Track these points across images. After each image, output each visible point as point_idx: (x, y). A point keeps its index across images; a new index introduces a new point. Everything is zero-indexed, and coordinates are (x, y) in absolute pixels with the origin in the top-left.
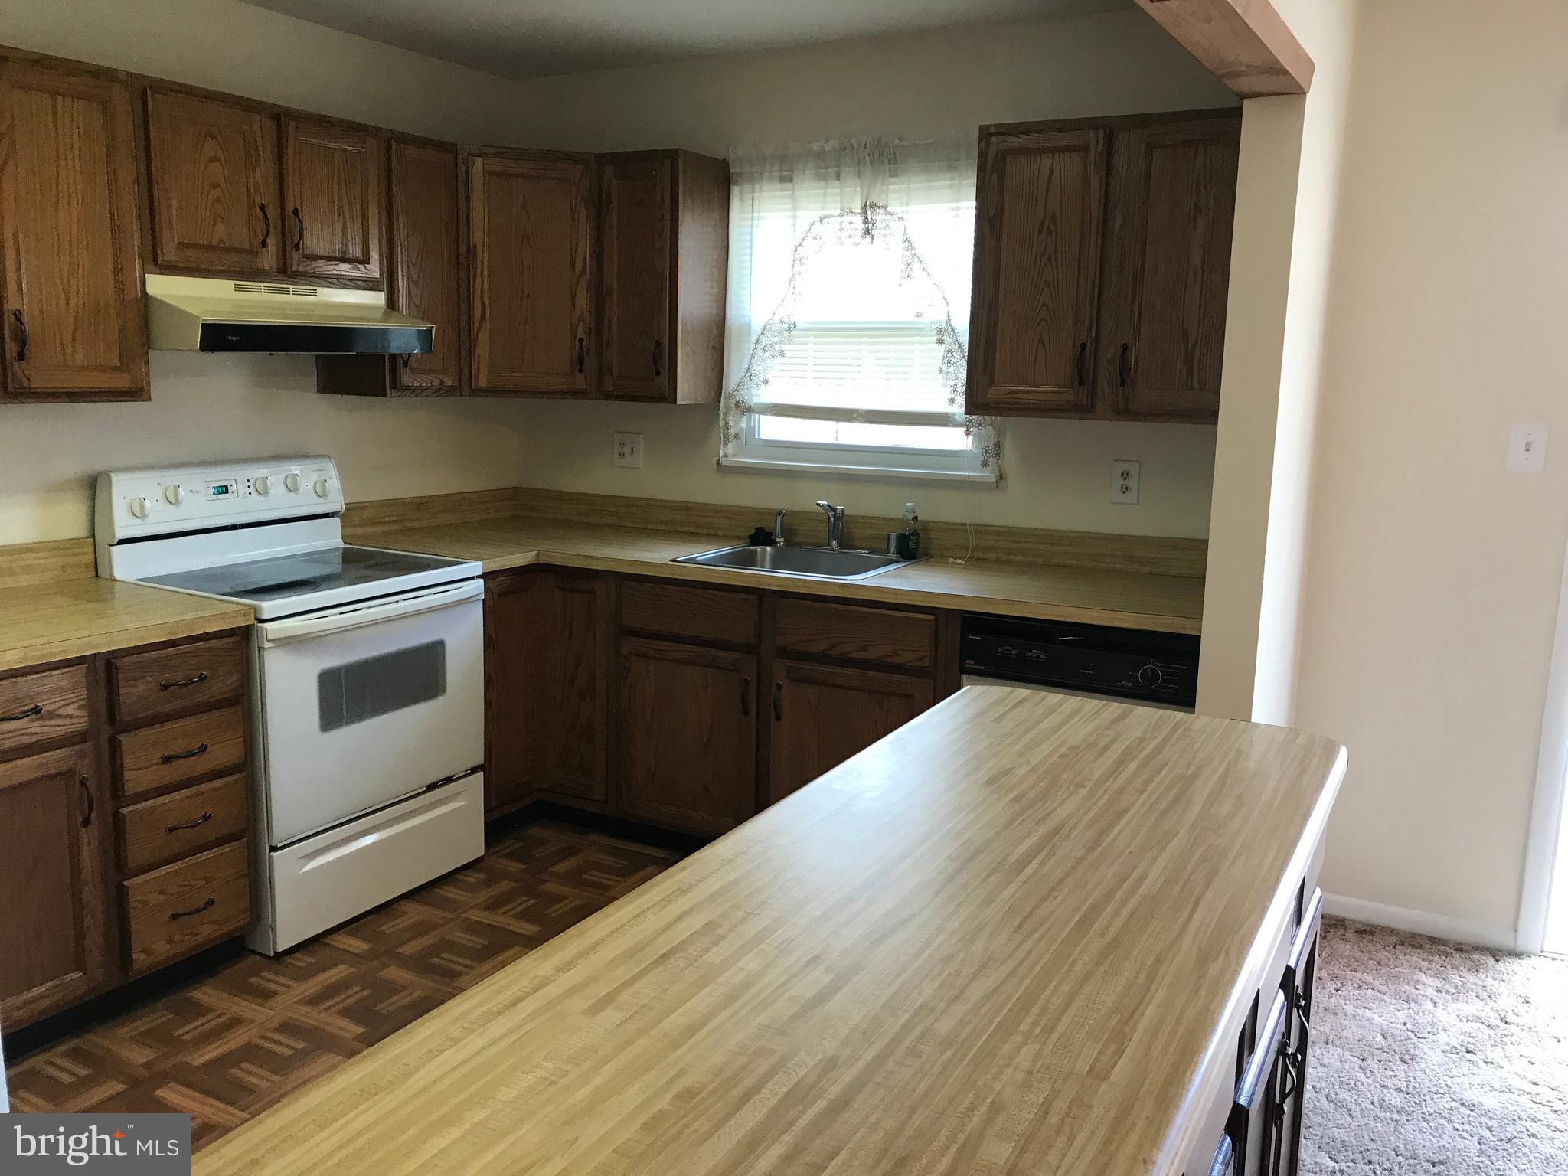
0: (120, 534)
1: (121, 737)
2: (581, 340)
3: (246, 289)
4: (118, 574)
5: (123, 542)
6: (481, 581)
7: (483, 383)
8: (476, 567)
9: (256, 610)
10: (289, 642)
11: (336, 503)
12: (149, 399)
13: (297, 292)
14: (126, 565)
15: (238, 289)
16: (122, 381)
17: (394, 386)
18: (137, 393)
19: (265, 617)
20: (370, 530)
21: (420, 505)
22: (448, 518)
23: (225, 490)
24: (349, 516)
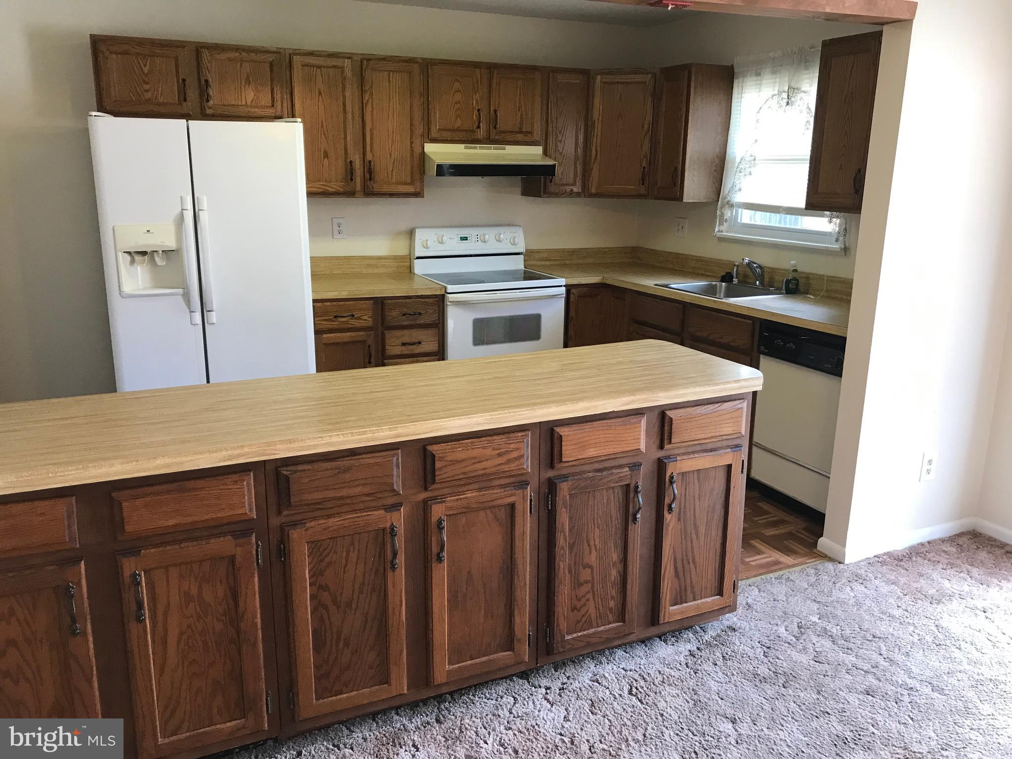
0: (417, 254)
1: (385, 332)
2: (644, 168)
3: (471, 148)
4: (416, 272)
5: (418, 258)
6: (564, 288)
7: (593, 191)
8: (562, 281)
9: (446, 288)
10: (458, 303)
11: (522, 249)
12: (423, 197)
13: (481, 148)
14: (420, 268)
15: (466, 148)
16: (410, 189)
17: (545, 192)
18: (418, 194)
19: (448, 292)
20: (543, 263)
21: (573, 252)
22: (590, 260)
23: (466, 239)
24: (528, 255)
